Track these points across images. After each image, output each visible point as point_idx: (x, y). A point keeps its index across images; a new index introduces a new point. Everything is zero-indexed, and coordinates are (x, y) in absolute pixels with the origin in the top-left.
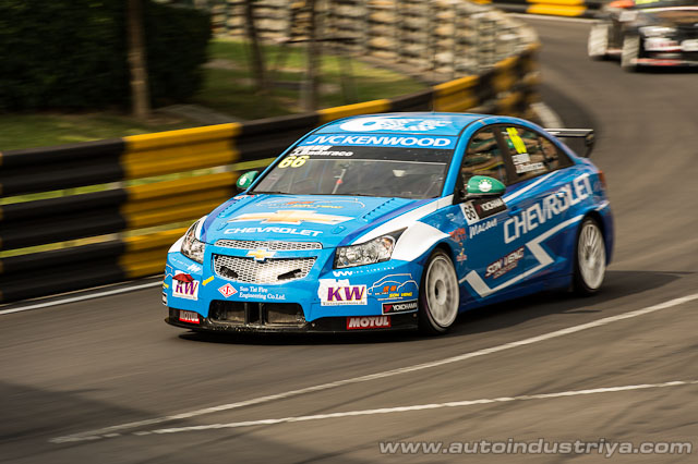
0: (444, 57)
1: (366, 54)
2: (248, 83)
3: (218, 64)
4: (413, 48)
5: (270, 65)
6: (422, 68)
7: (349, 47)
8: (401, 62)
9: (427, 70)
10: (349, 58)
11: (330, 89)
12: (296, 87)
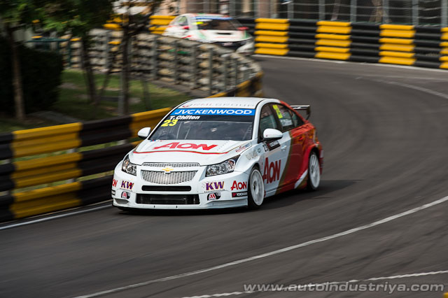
0: (204, 81)
1: (157, 79)
2: (85, 97)
3: (66, 85)
4: (185, 75)
5: (99, 87)
6: (192, 87)
7: (147, 75)
8: (179, 84)
9: (195, 89)
10: (146, 82)
11: (135, 101)
12: (116, 100)
